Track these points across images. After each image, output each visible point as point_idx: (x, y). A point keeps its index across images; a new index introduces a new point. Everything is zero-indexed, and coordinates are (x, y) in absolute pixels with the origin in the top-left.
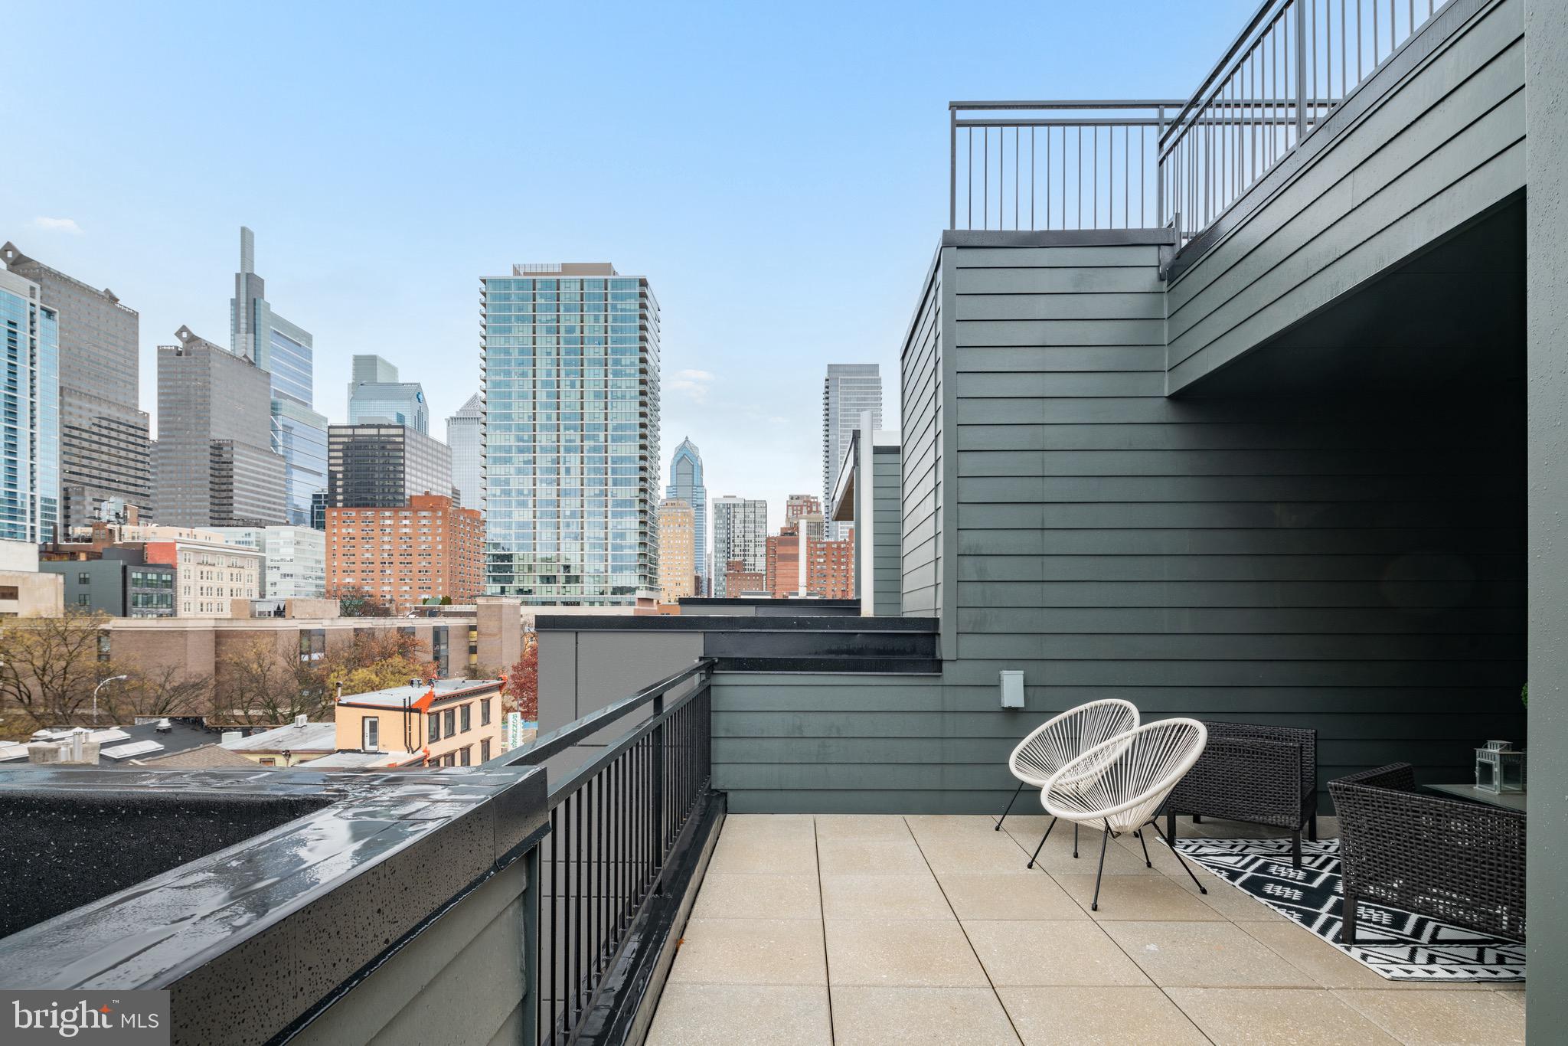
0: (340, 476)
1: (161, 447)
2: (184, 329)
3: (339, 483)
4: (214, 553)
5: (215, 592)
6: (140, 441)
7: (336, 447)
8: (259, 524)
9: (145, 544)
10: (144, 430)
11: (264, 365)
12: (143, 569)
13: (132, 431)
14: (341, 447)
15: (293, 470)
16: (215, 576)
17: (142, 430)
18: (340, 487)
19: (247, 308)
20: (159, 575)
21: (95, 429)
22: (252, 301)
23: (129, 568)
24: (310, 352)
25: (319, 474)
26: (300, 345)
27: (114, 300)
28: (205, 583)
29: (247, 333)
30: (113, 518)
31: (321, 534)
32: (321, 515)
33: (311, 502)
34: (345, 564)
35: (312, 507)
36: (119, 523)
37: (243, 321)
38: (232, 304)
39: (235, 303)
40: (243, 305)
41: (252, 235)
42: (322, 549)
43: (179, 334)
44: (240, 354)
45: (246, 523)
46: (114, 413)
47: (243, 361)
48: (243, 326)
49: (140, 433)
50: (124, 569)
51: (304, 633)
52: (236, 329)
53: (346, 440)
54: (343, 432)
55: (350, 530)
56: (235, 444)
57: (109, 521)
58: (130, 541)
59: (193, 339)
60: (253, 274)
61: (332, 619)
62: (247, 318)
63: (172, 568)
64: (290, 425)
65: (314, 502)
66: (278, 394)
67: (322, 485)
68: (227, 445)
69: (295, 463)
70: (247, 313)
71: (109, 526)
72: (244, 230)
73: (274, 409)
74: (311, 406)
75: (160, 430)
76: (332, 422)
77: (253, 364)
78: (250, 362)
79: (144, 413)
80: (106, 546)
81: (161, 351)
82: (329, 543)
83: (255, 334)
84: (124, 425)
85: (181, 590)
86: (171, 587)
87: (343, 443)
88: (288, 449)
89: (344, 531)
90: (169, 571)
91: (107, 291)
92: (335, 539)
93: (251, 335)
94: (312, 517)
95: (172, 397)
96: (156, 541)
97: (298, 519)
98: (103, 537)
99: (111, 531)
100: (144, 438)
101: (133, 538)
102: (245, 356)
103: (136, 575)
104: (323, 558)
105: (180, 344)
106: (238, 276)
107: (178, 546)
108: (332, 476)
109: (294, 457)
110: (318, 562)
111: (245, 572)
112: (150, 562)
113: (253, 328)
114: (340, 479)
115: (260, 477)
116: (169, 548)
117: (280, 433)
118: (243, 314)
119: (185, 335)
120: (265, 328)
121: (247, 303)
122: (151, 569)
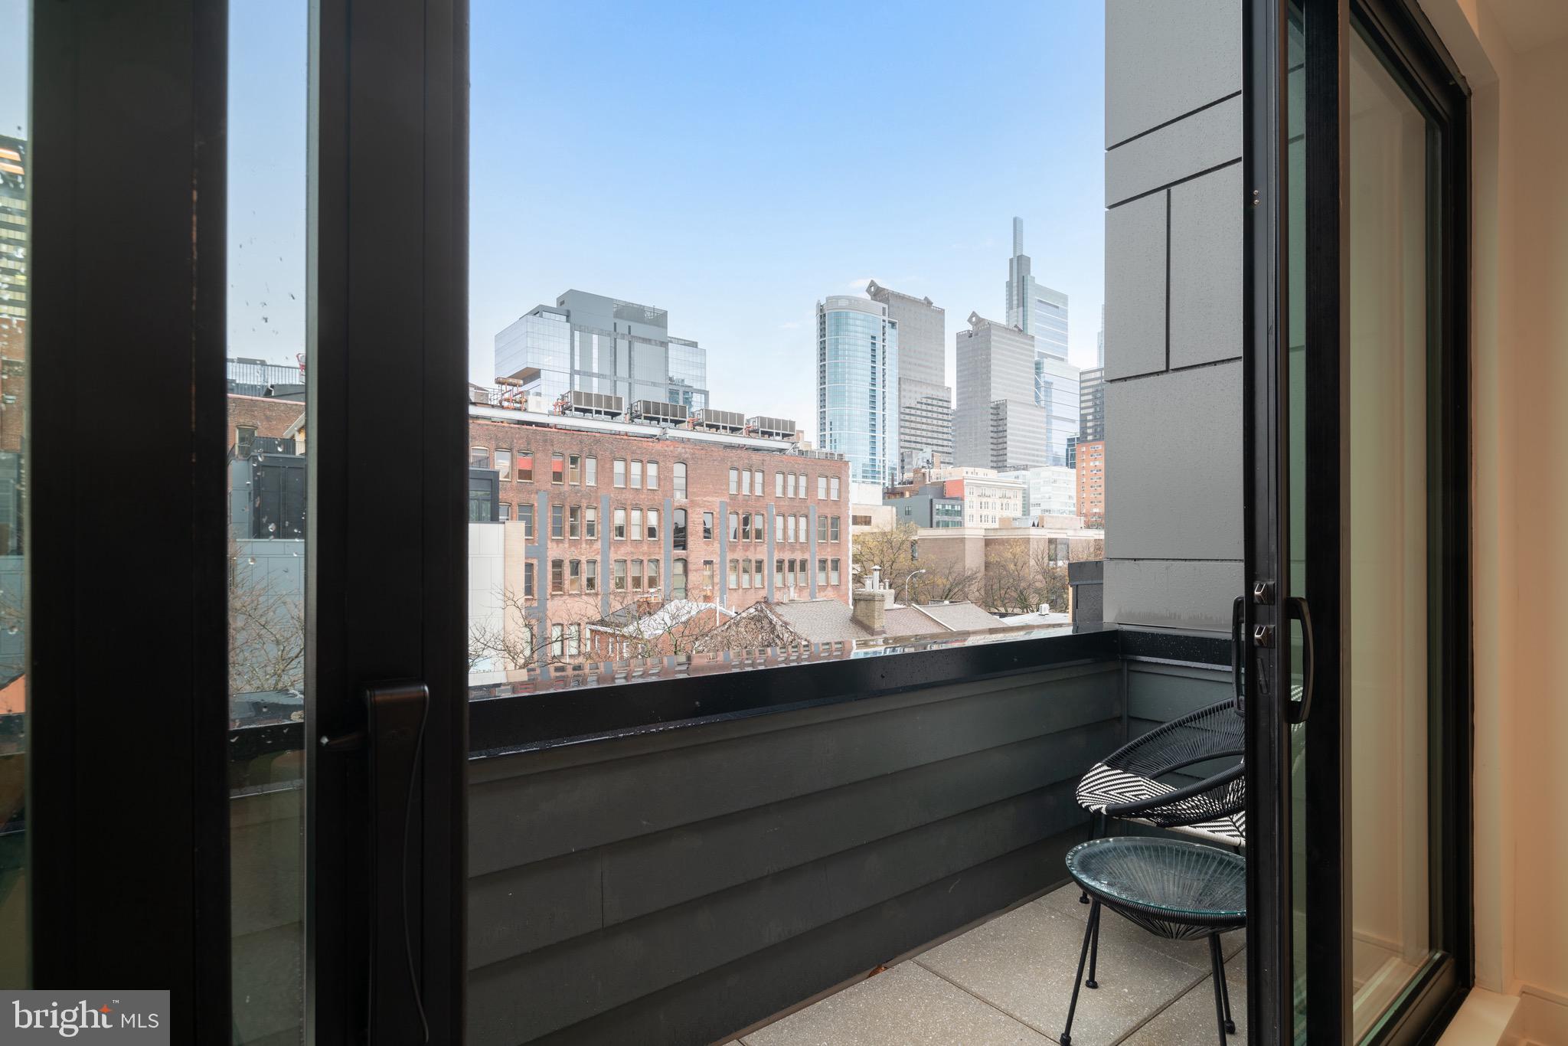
0: (1090, 417)
1: (959, 414)
2: (974, 314)
3: (1089, 424)
4: (990, 486)
5: (990, 520)
6: (945, 411)
7: (1086, 391)
8: (1026, 468)
9: (944, 482)
10: (948, 402)
11: (1030, 332)
12: (942, 501)
13: (940, 403)
14: (1091, 390)
15: (1053, 420)
16: (990, 505)
17: (946, 401)
18: (1090, 428)
19: (1018, 287)
20: (953, 506)
21: (919, 406)
22: (1021, 279)
23: (934, 500)
24: (1066, 311)
25: (1073, 421)
26: (1057, 307)
27: (930, 303)
28: (984, 512)
29: (1018, 307)
30: (925, 465)
31: (1074, 471)
32: (1073, 456)
33: (1066, 447)
34: (1093, 496)
35: (1067, 450)
36: (929, 468)
37: (1015, 298)
38: (1007, 286)
39: (1009, 285)
40: (1015, 284)
41: (1021, 221)
42: (1073, 486)
43: (970, 320)
44: (1011, 326)
45: (1016, 468)
46: (930, 392)
47: (1014, 331)
48: (1015, 302)
49: (945, 404)
50: (931, 501)
51: (1051, 541)
52: (1010, 307)
53: (1095, 383)
54: (1093, 376)
55: (1097, 463)
56: (1008, 403)
57: (923, 467)
58: (936, 481)
59: (980, 320)
60: (1022, 255)
61: (1075, 530)
62: (1018, 295)
63: (960, 499)
64: (1049, 381)
65: (1069, 445)
66: (1043, 355)
67: (1075, 430)
68: (1003, 404)
69: (1054, 414)
70: (1018, 291)
71: (923, 470)
72: (1015, 220)
73: (1038, 367)
74: (1067, 361)
75: (958, 400)
76: (1084, 368)
77: (1021, 331)
78: (1020, 330)
79: (948, 388)
80: (921, 485)
81: (959, 336)
82: (1079, 477)
83: (1023, 306)
84: (936, 399)
85: (967, 518)
86: (960, 516)
87: (1092, 386)
88: (1049, 403)
89: (1092, 464)
90: (959, 502)
91: (926, 298)
92: (1084, 472)
93: (1021, 309)
94: (1067, 459)
95: (966, 373)
96: (952, 479)
97: (1056, 461)
98: (919, 479)
99: (924, 474)
100: (948, 408)
101: (937, 478)
102: (1016, 326)
103: (938, 506)
104: (1074, 493)
105: (970, 327)
106: (1011, 261)
107: (965, 482)
108: (1083, 419)
109: (1053, 408)
110: (1070, 497)
111: (1011, 502)
112: (947, 496)
113: (1022, 303)
114: (1090, 421)
115: (1027, 428)
116: (960, 483)
117: (1043, 389)
118: (1015, 292)
119: (974, 319)
120: (1032, 298)
121: (1018, 282)
122: (948, 501)
